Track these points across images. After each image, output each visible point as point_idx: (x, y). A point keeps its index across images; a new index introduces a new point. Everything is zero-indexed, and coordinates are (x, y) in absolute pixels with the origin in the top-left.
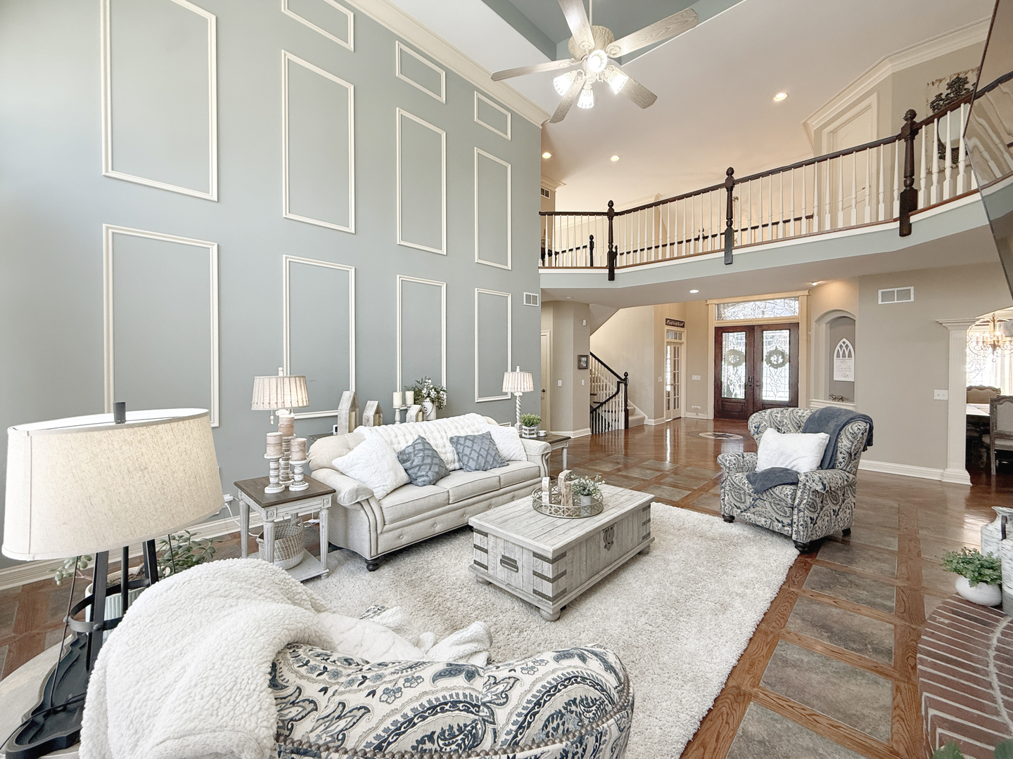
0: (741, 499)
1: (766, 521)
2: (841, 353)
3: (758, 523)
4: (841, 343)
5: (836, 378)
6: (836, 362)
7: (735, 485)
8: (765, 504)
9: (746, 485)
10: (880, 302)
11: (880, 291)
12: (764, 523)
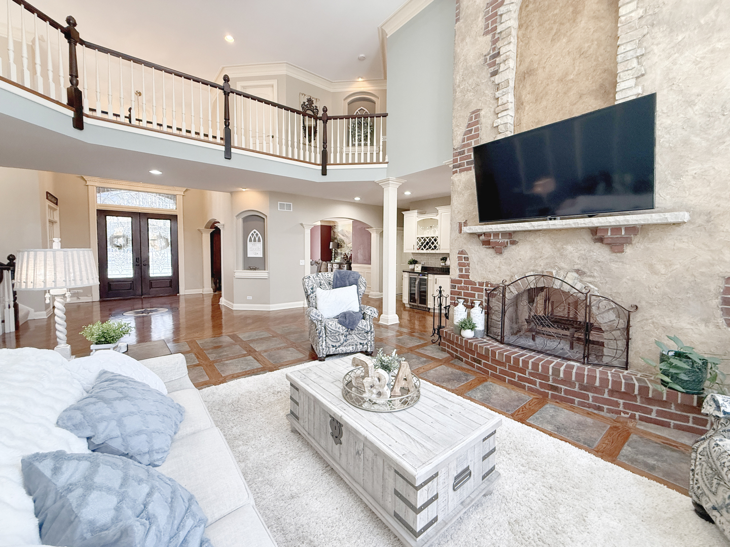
0: (337, 339)
1: (353, 348)
2: (253, 239)
3: (347, 352)
4: (252, 232)
5: (249, 256)
6: (249, 245)
7: (332, 331)
8: (353, 337)
9: (341, 328)
10: (279, 209)
11: (279, 202)
12: (351, 349)
